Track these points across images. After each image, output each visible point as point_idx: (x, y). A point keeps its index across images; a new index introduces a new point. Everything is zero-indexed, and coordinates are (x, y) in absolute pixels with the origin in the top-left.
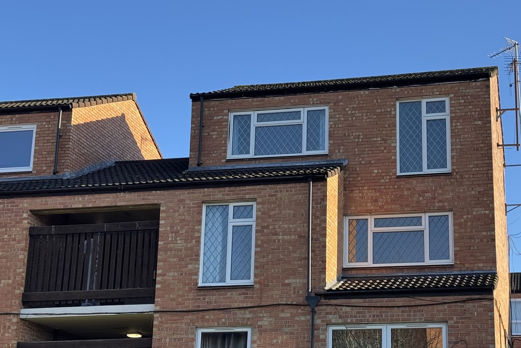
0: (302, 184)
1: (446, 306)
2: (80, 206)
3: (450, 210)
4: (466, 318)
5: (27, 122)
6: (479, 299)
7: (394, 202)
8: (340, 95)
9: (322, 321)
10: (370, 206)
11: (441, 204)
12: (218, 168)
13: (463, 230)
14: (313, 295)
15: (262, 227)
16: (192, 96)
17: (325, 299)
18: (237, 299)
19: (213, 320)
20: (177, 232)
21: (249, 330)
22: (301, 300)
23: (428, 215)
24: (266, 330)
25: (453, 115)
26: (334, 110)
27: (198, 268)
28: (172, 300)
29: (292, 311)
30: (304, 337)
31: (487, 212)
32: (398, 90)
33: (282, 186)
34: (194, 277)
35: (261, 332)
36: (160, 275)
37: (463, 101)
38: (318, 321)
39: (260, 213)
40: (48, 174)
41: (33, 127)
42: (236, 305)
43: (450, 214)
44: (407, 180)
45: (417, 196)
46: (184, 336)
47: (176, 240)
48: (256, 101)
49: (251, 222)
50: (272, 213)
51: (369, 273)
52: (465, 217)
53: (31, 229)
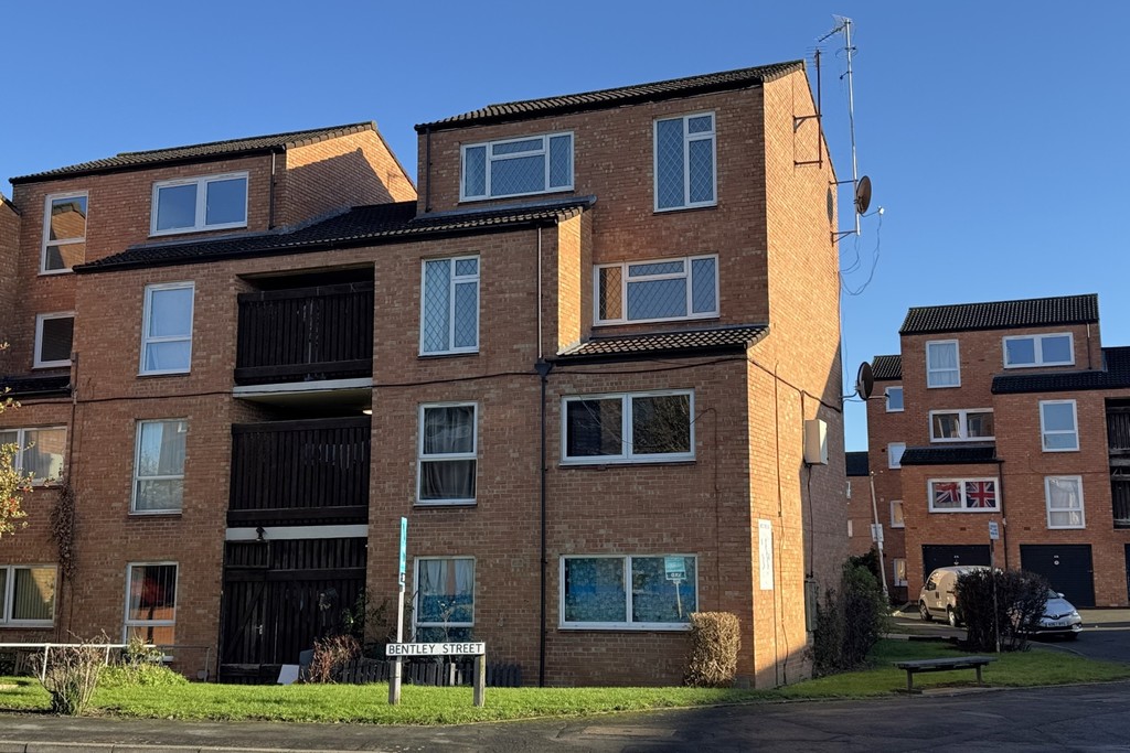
0: (531, 231)
1: (693, 369)
2: (289, 268)
3: (717, 252)
4: (715, 382)
5: (239, 169)
6: (731, 359)
7: (650, 244)
8: (587, 116)
9: (555, 392)
10: (622, 251)
11: (705, 245)
12: (450, 214)
13: (730, 276)
14: (543, 361)
15: (488, 285)
16: (417, 128)
17: (558, 366)
18: (461, 369)
19: (436, 394)
20: (393, 294)
21: (475, 404)
22: (531, 368)
23: (690, 258)
24: (493, 404)
25: (720, 133)
26: (580, 135)
27: (419, 335)
28: (391, 372)
29: (522, 381)
30: (535, 411)
31: (759, 252)
32: (655, 106)
33: (508, 234)
34: (414, 345)
35: (487, 406)
36: (377, 344)
37: (731, 116)
38: (550, 392)
39: (484, 268)
40: (264, 231)
41: (245, 174)
42: (460, 376)
43: (716, 256)
44: (665, 217)
45: (676, 236)
46: (405, 413)
47: (392, 303)
48: (490, 129)
49: (475, 278)
50: (498, 267)
51: (622, 332)
52: (733, 259)
53: (240, 296)
